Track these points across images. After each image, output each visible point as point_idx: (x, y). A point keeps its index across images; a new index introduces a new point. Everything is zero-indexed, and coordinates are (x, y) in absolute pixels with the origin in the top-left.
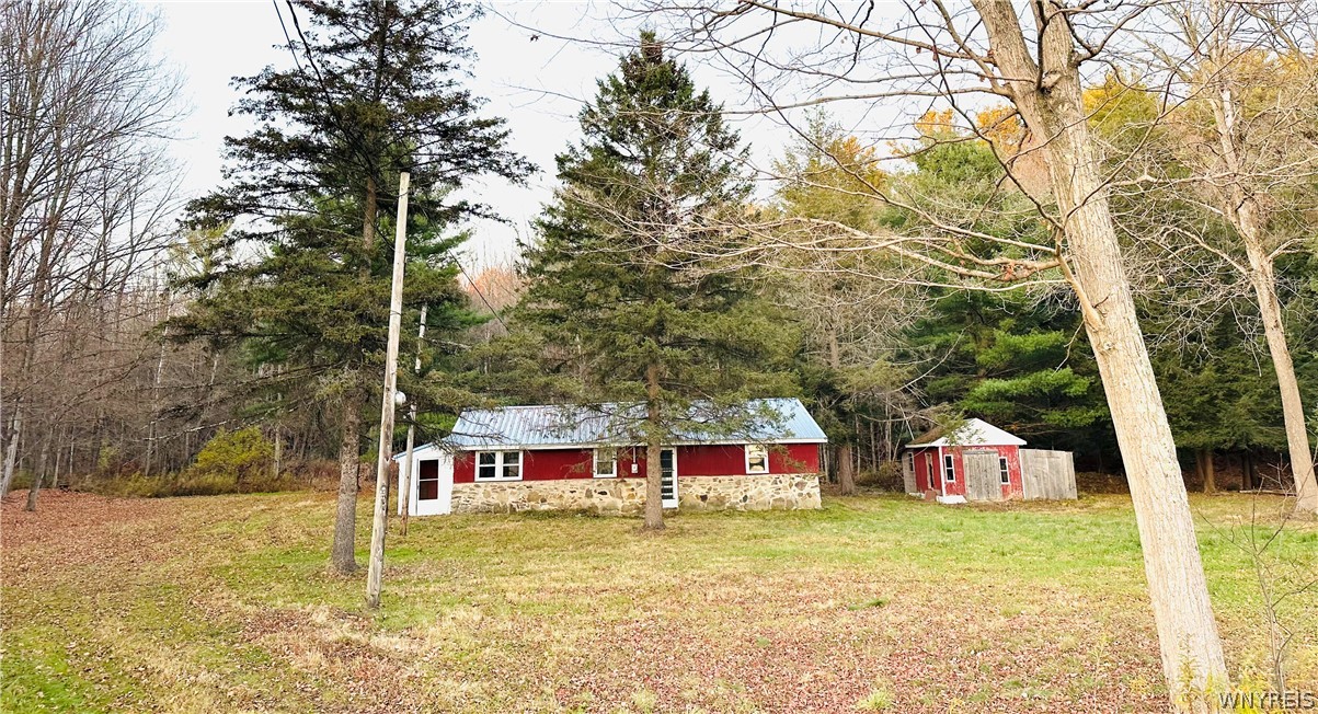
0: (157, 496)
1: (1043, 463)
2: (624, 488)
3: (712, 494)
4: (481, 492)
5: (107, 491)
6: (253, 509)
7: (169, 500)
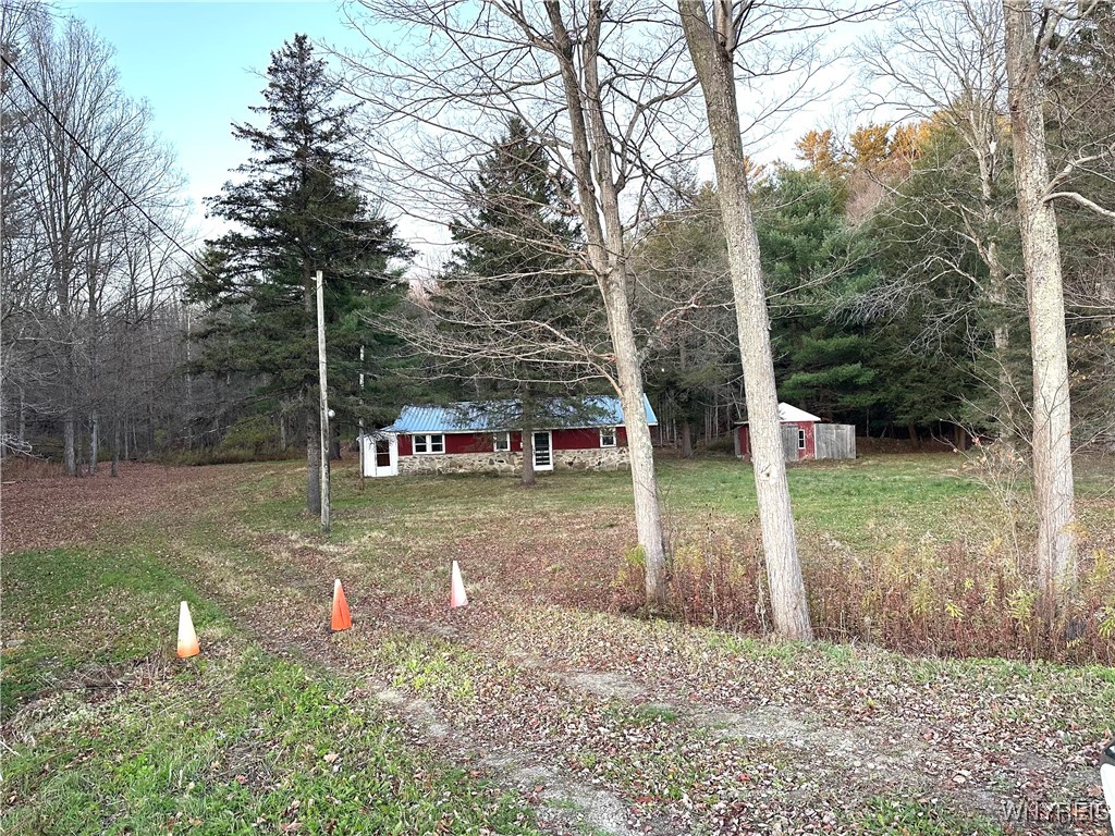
0: (199, 465)
1: (832, 434)
2: (516, 458)
3: (576, 461)
4: (416, 461)
5: (165, 462)
6: (265, 473)
7: (207, 467)
